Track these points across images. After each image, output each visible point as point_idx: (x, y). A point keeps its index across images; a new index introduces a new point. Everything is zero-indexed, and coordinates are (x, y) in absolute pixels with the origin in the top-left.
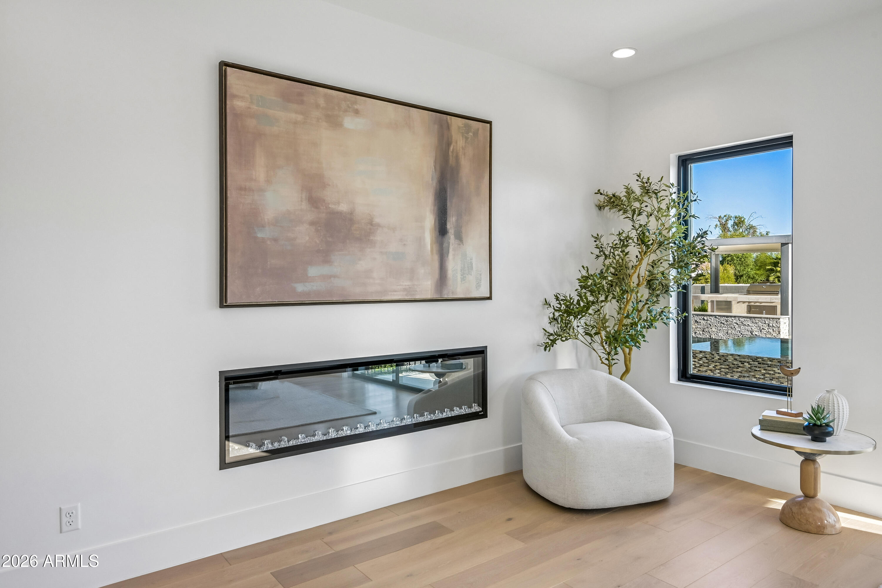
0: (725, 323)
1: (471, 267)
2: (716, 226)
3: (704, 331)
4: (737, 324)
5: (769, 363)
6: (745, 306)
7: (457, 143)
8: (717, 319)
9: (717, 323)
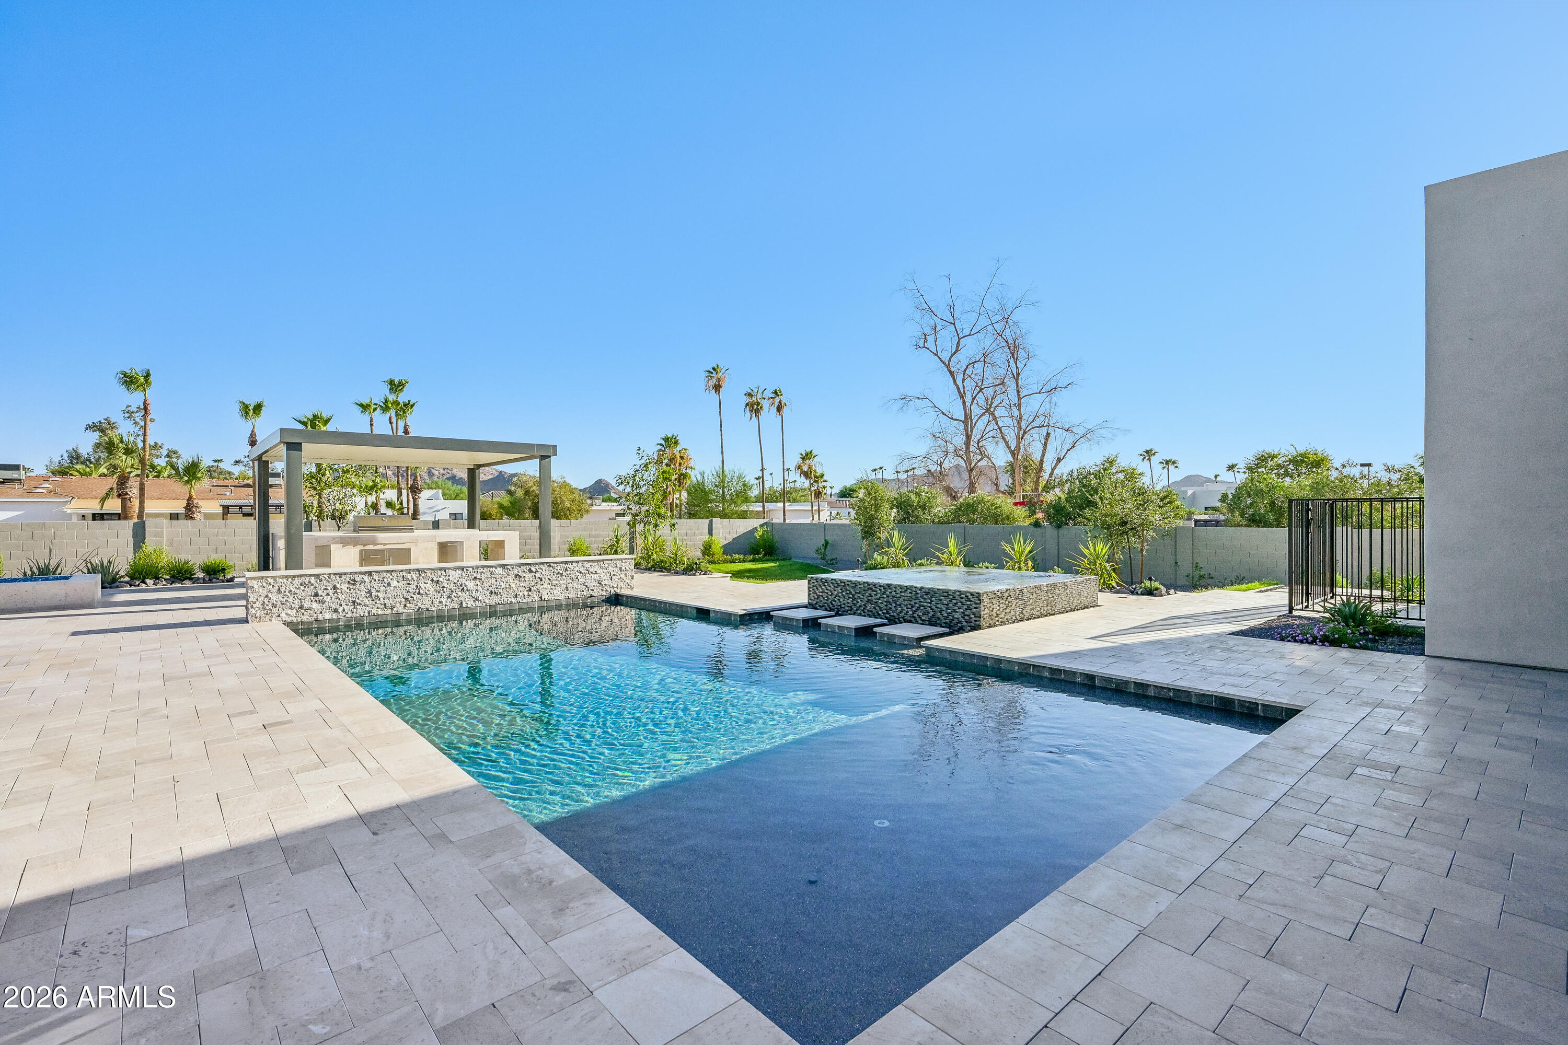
0: (564, 574)
4: (581, 573)
8: (551, 568)
9: (552, 574)
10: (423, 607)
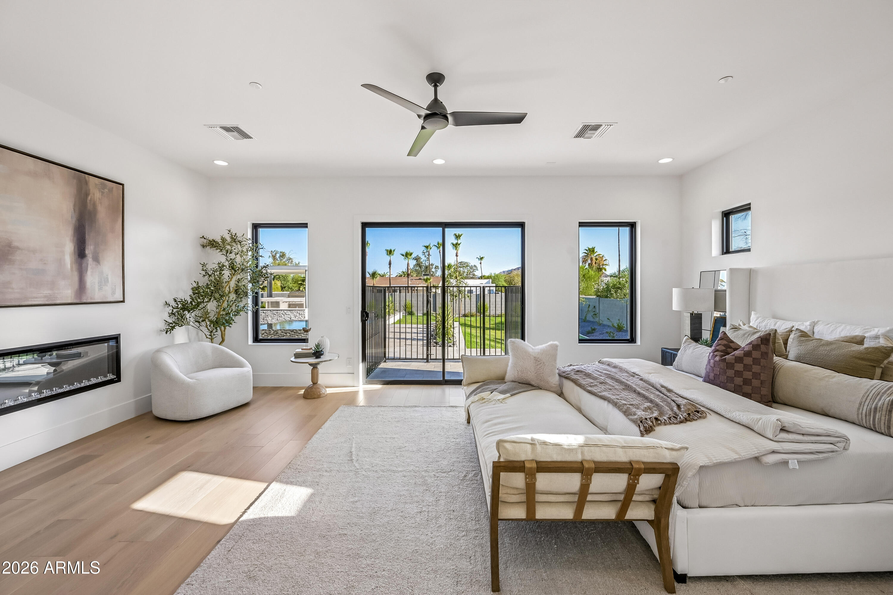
1: (106, 281)
2: (270, 256)
3: (264, 319)
5: (299, 332)
6: (287, 304)
7: (94, 194)
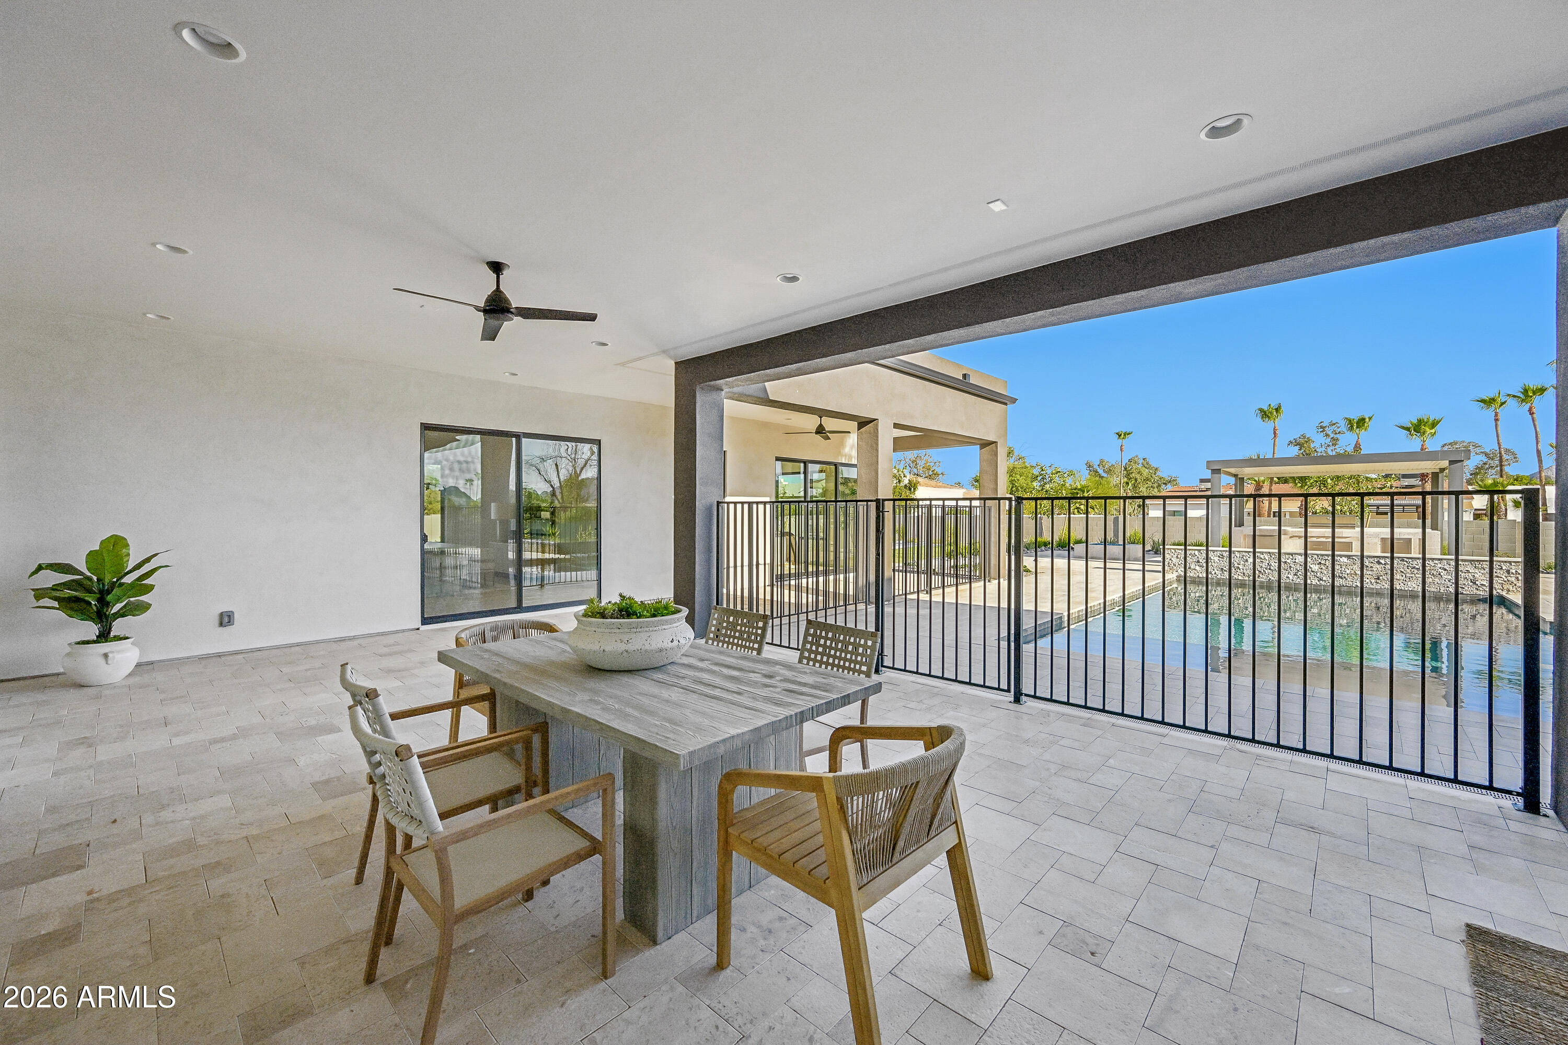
10: (1273, 578)
